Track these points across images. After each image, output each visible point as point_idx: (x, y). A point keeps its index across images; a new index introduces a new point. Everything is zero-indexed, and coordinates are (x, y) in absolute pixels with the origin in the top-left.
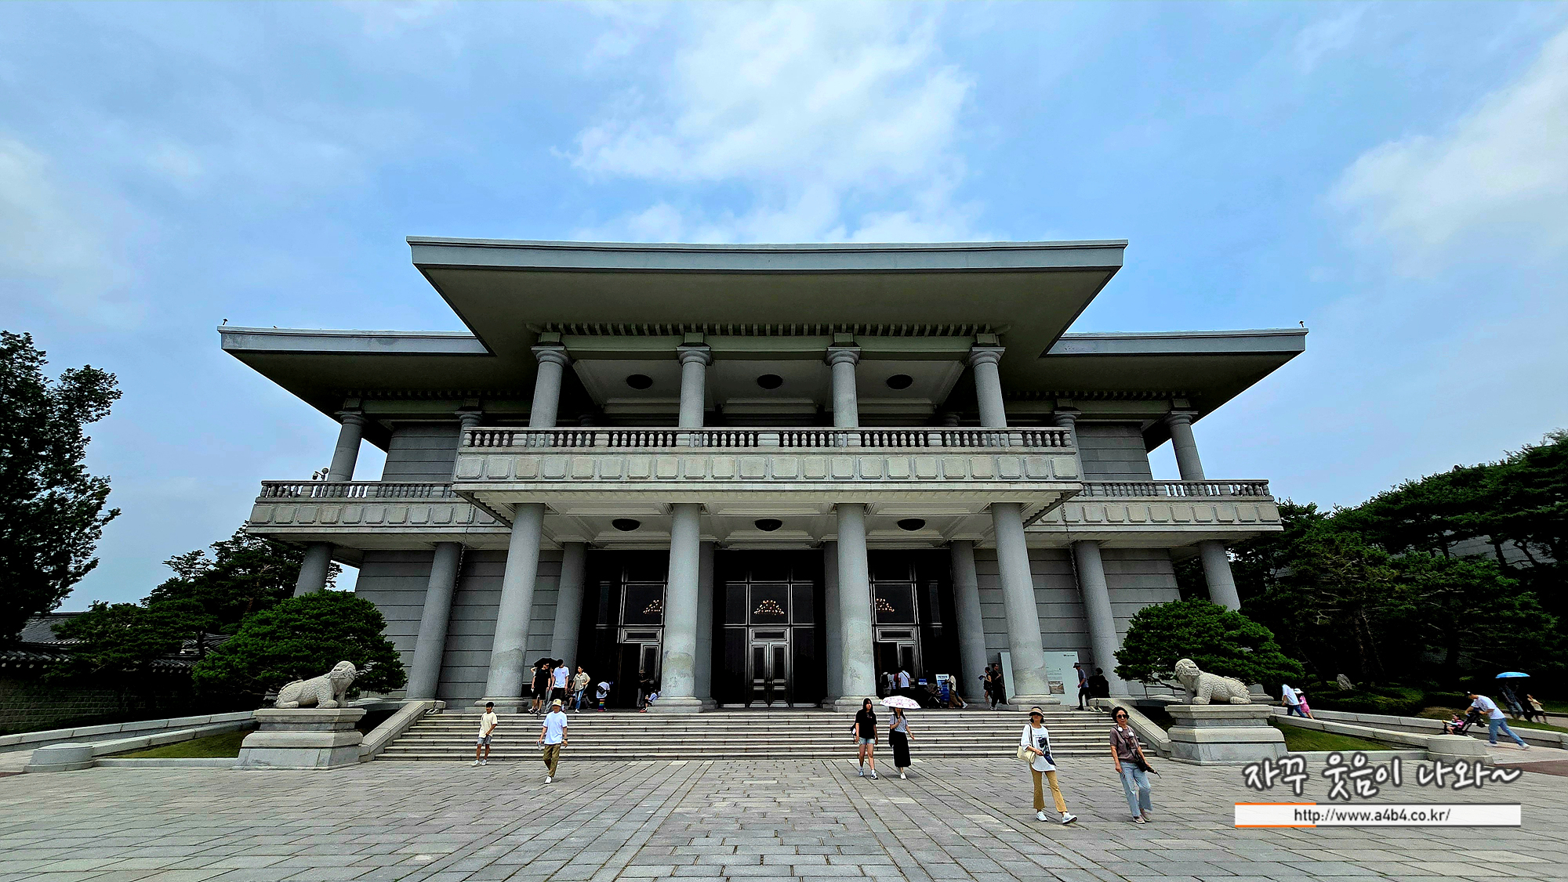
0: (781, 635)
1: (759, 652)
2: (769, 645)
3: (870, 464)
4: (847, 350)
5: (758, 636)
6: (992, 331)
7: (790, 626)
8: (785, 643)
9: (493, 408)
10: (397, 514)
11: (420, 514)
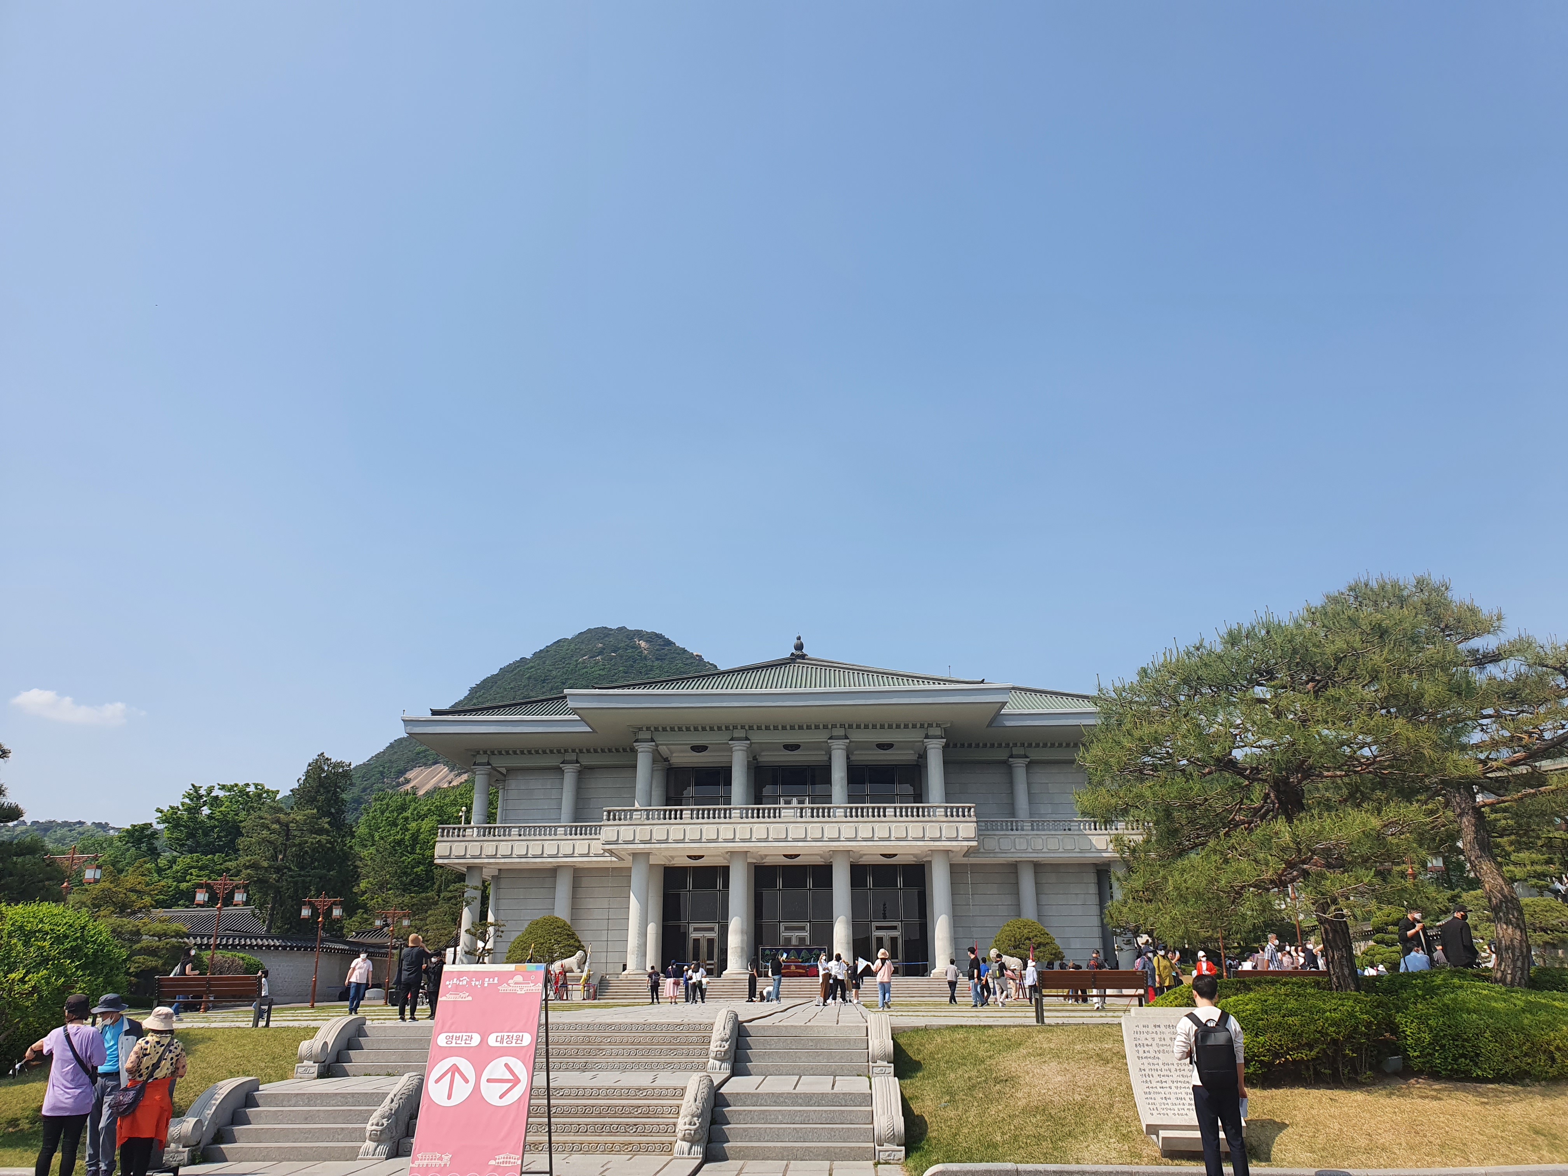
0: (803, 929)
1: (788, 940)
2: (795, 935)
3: (847, 830)
4: (841, 742)
5: (787, 929)
6: (938, 725)
7: (810, 922)
8: (806, 934)
9: (586, 760)
10: (535, 848)
11: (550, 848)
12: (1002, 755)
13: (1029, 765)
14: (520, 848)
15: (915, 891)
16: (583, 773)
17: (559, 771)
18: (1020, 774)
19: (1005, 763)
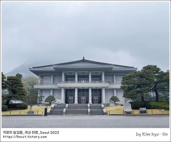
2: (83, 98)
4: (90, 72)
6: (104, 70)
7: (85, 96)
9: (55, 74)
10: (48, 86)
11: (50, 86)
12: (112, 74)
13: (116, 76)
14: (46, 86)
15: (99, 92)
16: (54, 76)
17: (50, 76)
18: (115, 77)
19: (112, 75)
